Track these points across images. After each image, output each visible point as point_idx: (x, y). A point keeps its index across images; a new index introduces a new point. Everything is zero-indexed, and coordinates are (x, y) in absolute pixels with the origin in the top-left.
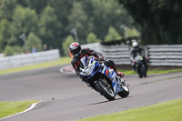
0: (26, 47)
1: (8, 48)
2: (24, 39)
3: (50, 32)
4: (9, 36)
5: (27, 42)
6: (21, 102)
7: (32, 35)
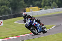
0: (52, 6)
1: (46, 7)
2: (51, 4)
3: (60, 2)
4: (46, 3)
5: (52, 5)
6: (49, 25)
7: (54, 3)
